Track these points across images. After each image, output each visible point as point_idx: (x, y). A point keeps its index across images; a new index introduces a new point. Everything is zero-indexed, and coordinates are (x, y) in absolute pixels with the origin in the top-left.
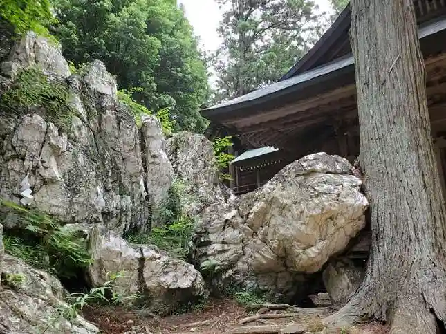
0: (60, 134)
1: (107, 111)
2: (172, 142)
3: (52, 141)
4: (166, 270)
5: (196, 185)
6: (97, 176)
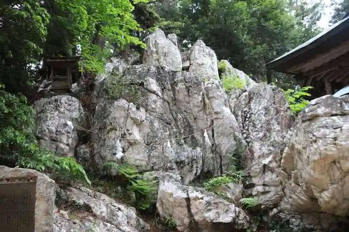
0: (138, 109)
1: (179, 84)
2: (246, 96)
3: (132, 116)
4: (209, 208)
5: (269, 130)
6: (170, 135)
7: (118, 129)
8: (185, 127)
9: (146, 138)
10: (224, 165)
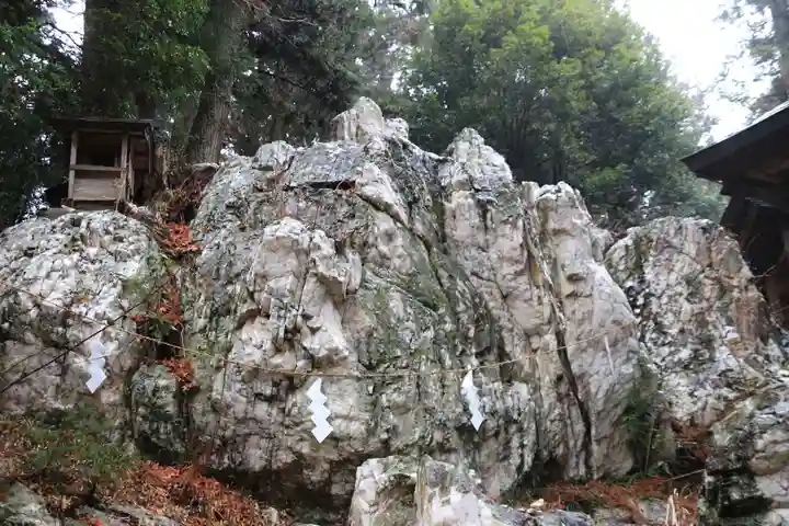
0: (339, 249)
2: (627, 247)
3: (322, 270)
7: (273, 312)
8: (477, 321)
9: (363, 347)
10: (599, 442)
